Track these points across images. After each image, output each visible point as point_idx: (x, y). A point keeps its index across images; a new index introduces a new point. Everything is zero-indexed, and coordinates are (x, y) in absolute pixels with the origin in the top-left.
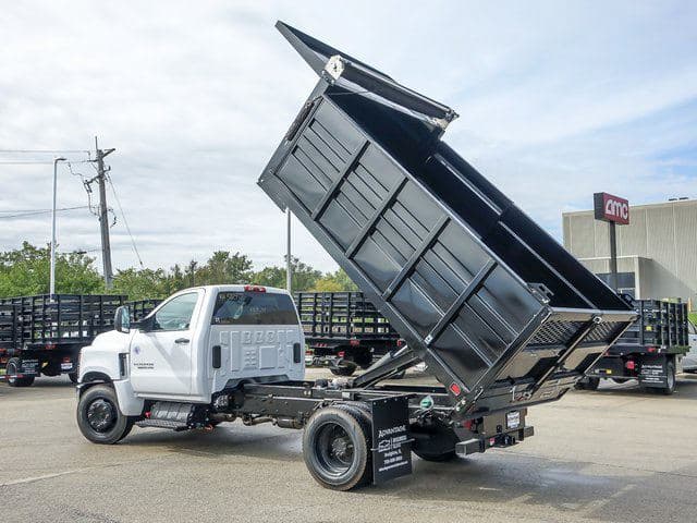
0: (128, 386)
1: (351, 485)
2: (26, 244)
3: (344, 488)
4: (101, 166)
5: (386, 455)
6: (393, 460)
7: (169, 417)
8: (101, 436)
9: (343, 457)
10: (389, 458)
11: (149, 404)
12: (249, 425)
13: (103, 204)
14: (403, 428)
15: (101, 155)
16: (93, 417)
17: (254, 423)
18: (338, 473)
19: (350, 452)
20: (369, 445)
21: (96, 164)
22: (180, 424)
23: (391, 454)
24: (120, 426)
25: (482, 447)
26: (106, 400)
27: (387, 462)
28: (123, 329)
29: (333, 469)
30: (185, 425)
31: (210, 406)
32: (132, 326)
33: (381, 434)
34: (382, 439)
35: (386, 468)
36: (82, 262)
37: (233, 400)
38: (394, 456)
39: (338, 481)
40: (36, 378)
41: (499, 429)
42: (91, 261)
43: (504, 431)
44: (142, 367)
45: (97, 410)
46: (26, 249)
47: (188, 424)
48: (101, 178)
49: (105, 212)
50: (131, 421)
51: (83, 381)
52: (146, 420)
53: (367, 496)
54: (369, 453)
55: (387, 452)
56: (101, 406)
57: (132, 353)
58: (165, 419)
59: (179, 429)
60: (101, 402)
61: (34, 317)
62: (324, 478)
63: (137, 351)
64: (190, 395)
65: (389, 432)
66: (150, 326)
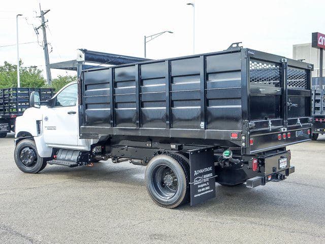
0: (43, 140)
1: (176, 205)
2: (6, 62)
3: (172, 207)
4: (43, 20)
5: (199, 186)
6: (203, 189)
7: (66, 159)
8: (28, 169)
9: (171, 187)
10: (201, 188)
11: (55, 151)
12: (115, 163)
13: (45, 40)
14: (210, 169)
15: (43, 14)
16: (23, 158)
17: (118, 162)
18: (168, 197)
19: (175, 184)
20: (188, 180)
21: (41, 19)
22: (72, 163)
23: (202, 186)
24: (39, 163)
25: (263, 182)
26: (31, 148)
27: (200, 191)
28: (35, 105)
29: (164, 194)
30: (75, 163)
31: (91, 152)
32: (41, 104)
33: (196, 173)
34: (196, 176)
35: (199, 195)
36: (36, 72)
37: (105, 148)
38: (204, 187)
39: (168, 202)
40: (8, 133)
41: (274, 169)
42: (41, 72)
43: (278, 170)
44: (50, 128)
45: (26, 154)
46: (6, 65)
47: (78, 162)
48: (43, 25)
49: (46, 45)
50: (45, 160)
51: (18, 136)
52: (53, 160)
53: (186, 213)
54: (188, 185)
55: (200, 184)
56: (28, 151)
57: (44, 120)
58: (64, 160)
59: (72, 166)
60: (28, 149)
61: (4, 101)
62: (159, 200)
63: (46, 119)
64: (77, 146)
65: (201, 171)
66: (53, 103)
